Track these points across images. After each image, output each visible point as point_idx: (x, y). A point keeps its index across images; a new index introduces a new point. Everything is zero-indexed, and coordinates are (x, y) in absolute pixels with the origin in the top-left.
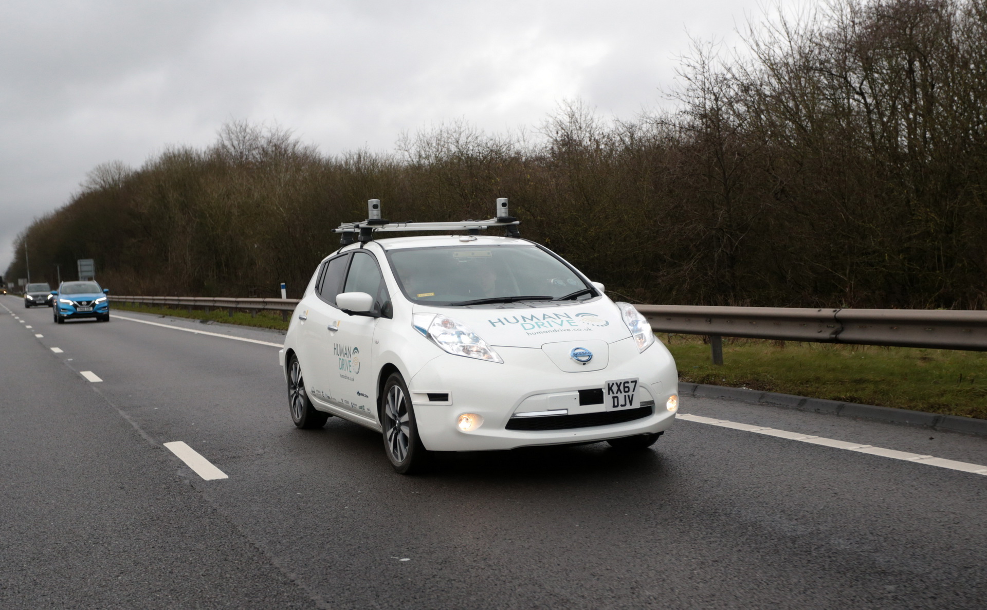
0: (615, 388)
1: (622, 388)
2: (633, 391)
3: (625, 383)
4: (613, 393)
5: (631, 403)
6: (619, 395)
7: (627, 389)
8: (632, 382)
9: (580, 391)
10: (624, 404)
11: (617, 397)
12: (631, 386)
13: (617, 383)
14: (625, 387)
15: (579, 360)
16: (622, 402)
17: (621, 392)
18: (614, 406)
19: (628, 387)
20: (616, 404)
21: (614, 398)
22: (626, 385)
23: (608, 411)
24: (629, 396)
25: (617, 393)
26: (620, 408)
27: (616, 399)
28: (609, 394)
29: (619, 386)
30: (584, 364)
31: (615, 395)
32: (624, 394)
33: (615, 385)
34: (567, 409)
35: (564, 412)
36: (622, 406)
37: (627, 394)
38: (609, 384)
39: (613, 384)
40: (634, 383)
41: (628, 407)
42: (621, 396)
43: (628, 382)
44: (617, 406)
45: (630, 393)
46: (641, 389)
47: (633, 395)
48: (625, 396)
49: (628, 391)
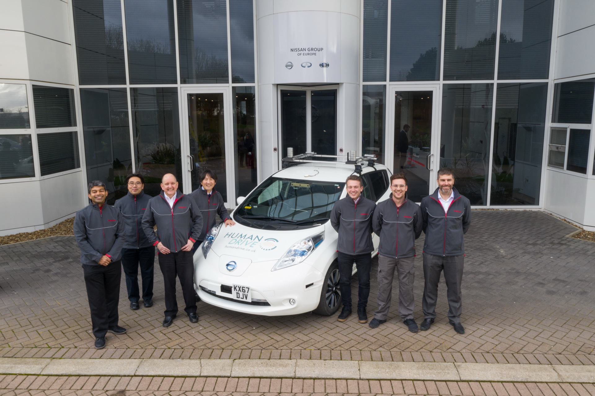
0: (238, 289)
1: (241, 289)
2: (248, 293)
3: (243, 287)
5: (246, 298)
6: (240, 292)
8: (247, 288)
9: (221, 285)
10: (242, 297)
12: (247, 290)
13: (238, 286)
14: (243, 290)
16: (241, 296)
18: (237, 297)
19: (245, 290)
21: (237, 293)
22: (243, 288)
23: (234, 298)
24: (245, 294)
27: (238, 294)
28: (234, 290)
29: (240, 288)
31: (238, 292)
32: (242, 292)
34: (216, 292)
36: (241, 298)
37: (244, 293)
38: (234, 286)
39: (236, 286)
41: (245, 300)
42: (241, 294)
43: (244, 288)
44: (239, 298)
45: (246, 293)
46: (252, 292)
47: (247, 295)
49: (245, 292)
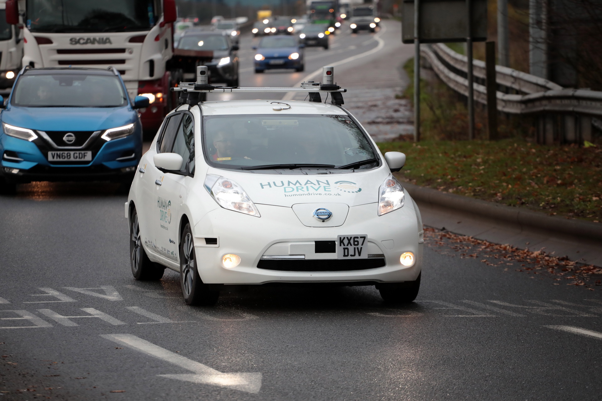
0: (346, 242)
1: (352, 241)
2: (362, 245)
3: (355, 238)
4: (344, 245)
5: (360, 255)
6: (349, 247)
7: (356, 243)
8: (361, 237)
9: (316, 242)
10: (353, 254)
11: (348, 249)
12: (361, 241)
13: (347, 238)
14: (354, 241)
15: (319, 218)
16: (351, 252)
17: (351, 245)
18: (344, 256)
19: (358, 242)
20: (346, 254)
21: (344, 249)
22: (356, 239)
23: (339, 259)
24: (358, 248)
25: (347, 245)
26: (349, 258)
27: (346, 250)
28: (340, 245)
29: (349, 240)
30: (323, 221)
31: (346, 247)
32: (353, 246)
33: (346, 239)
34: (304, 255)
35: (303, 257)
36: (351, 256)
37: (356, 247)
38: (340, 238)
39: (344, 238)
40: (363, 239)
41: (357, 257)
42: (351, 249)
43: (357, 238)
44: (348, 256)
45: (359, 246)
46: (369, 244)
47: (361, 248)
48: (355, 248)
49: (358, 244)
